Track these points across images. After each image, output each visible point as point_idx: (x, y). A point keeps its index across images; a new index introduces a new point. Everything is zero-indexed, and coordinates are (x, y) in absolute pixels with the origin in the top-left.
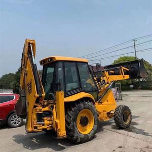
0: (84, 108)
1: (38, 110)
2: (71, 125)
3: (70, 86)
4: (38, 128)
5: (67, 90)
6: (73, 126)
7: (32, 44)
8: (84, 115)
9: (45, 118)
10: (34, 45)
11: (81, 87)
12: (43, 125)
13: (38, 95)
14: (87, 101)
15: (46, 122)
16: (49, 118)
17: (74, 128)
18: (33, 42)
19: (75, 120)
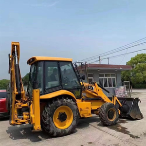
0: (62, 105)
1: (18, 106)
2: (47, 120)
3: (50, 84)
4: (18, 121)
5: (46, 88)
6: (49, 121)
7: (16, 46)
8: (62, 111)
9: (24, 113)
10: (18, 46)
11: (62, 85)
12: (23, 119)
13: (17, 92)
14: (65, 98)
15: (25, 116)
16: (27, 113)
17: (50, 123)
18: (18, 44)
19: (51, 116)
